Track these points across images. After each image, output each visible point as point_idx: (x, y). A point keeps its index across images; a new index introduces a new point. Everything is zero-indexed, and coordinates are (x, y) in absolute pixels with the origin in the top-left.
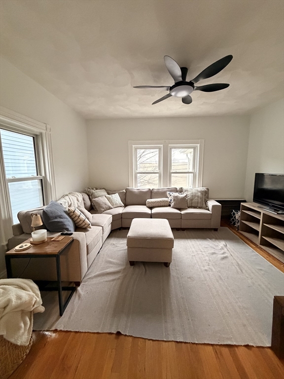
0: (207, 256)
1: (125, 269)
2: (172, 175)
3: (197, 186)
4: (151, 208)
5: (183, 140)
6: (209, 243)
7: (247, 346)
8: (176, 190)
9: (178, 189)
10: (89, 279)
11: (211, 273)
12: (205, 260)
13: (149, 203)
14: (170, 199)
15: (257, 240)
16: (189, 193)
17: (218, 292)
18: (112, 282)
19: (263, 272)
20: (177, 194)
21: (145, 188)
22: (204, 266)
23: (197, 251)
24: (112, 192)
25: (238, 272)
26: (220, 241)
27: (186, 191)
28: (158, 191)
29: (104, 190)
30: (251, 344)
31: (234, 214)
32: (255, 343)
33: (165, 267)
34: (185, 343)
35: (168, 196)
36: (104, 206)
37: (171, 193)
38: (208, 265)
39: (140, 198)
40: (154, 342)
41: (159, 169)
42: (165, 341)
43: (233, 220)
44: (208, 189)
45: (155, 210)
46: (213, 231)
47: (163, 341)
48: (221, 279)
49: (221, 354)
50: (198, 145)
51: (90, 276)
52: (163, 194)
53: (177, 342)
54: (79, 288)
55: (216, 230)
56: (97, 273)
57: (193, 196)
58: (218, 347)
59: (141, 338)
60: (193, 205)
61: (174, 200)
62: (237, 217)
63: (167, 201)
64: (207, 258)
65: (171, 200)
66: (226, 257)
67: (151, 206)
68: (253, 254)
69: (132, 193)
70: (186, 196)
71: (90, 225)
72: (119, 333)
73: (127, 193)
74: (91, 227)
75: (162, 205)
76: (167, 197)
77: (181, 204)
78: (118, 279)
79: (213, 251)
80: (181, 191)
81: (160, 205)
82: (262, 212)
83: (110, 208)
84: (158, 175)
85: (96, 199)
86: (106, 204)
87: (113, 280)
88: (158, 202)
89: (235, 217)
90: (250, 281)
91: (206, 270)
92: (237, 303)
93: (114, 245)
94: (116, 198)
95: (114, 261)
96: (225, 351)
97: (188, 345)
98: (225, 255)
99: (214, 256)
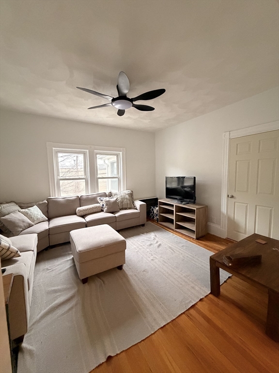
0: (147, 248)
1: (78, 291)
2: (99, 180)
3: (122, 190)
4: (83, 216)
5: (108, 147)
6: (143, 238)
7: (201, 300)
8: (105, 195)
9: (107, 194)
10: (33, 324)
11: (156, 260)
12: (148, 252)
13: (80, 211)
14: (101, 204)
15: (173, 227)
16: (118, 196)
17: (167, 273)
18: (70, 312)
19: (185, 247)
20: (107, 199)
21: (72, 195)
22: (149, 258)
23: (138, 247)
24: (26, 205)
25: (172, 253)
26: (150, 233)
27: (115, 195)
28: (87, 198)
29: (13, 204)
30: (202, 297)
31: (152, 210)
32: (203, 296)
33: (119, 271)
34: (168, 323)
35: (100, 201)
36: (22, 224)
37: (102, 198)
38: (152, 255)
39: (68, 208)
40: (145, 341)
41: (85, 174)
42: (154, 333)
43: (152, 215)
44: (132, 191)
45: (89, 218)
46: (142, 227)
47: (152, 334)
48: (165, 262)
49: (191, 315)
50: (121, 153)
51: (34, 320)
52: (93, 200)
53: (162, 327)
54: (24, 345)
55: (143, 225)
56: (43, 312)
57: (123, 199)
58: (187, 312)
59: (133, 346)
60: (124, 207)
61: (107, 205)
62: (155, 212)
63: (99, 207)
64: (148, 250)
65: (103, 205)
66: (160, 245)
67: (83, 214)
68: (174, 237)
69: (56, 203)
70: (116, 200)
71: (19, 252)
72: (110, 358)
73: (50, 205)
74: (21, 254)
75: (94, 211)
76: (98, 203)
77: (113, 208)
78: (76, 305)
79: (149, 243)
80: (110, 195)
81: (92, 212)
82: (175, 205)
83: (30, 226)
84: (84, 180)
85: (6, 217)
86: (23, 222)
87: (70, 309)
88: (90, 209)
89: (153, 212)
90: (181, 256)
91: (152, 260)
92: (182, 275)
93: (48, 269)
94: (36, 212)
95: (59, 287)
96: (192, 311)
97: (170, 324)
98: (159, 243)
99: (152, 246)
